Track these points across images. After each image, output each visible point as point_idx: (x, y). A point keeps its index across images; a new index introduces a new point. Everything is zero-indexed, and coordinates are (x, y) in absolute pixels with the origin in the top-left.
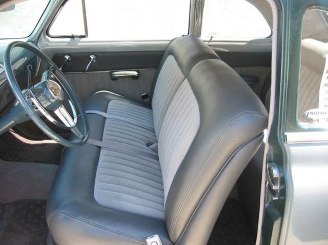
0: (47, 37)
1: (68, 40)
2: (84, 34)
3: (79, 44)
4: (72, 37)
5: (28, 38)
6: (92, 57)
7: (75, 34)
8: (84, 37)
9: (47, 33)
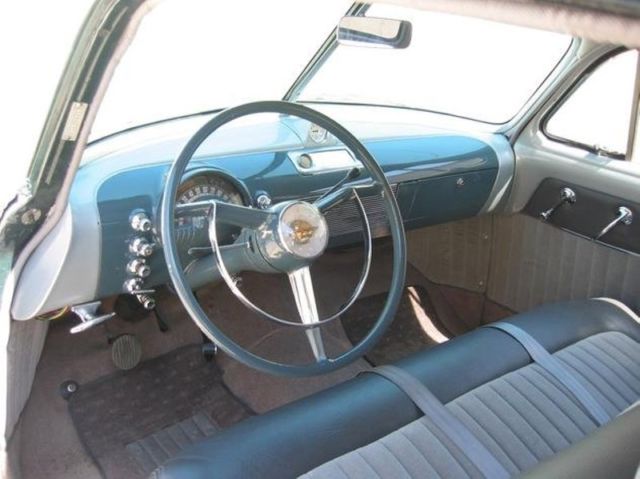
0: (539, 133)
1: (582, 154)
2: (623, 150)
3: (602, 171)
4: (593, 150)
5: (500, 127)
6: (624, 211)
7: (600, 144)
8: (621, 157)
9: (542, 126)
